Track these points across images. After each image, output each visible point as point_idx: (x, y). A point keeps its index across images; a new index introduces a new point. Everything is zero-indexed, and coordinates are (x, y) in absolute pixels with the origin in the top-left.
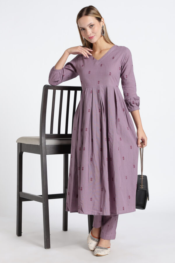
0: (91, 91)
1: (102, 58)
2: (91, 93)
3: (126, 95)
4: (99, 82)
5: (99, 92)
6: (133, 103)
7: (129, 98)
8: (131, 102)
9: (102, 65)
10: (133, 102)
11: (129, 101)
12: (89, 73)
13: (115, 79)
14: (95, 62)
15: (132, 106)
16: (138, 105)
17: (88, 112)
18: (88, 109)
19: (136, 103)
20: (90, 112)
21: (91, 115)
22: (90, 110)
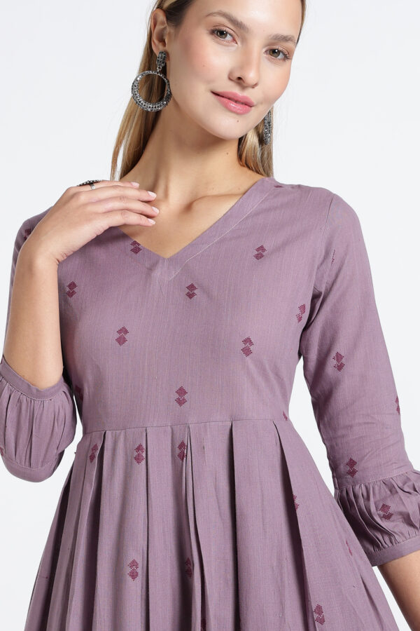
0: (139, 448)
1: (194, 244)
2: (138, 459)
3: (343, 468)
4: (182, 392)
5: (182, 456)
6: (388, 517)
7: (361, 490)
8: (373, 509)
9: (192, 287)
10: (385, 507)
11: (362, 501)
12: (121, 341)
13: (272, 376)
14: (151, 269)
15: (383, 531)
16: (416, 523)
17: (130, 579)
18: (129, 561)
19: (401, 513)
20: (140, 580)
21: (144, 597)
22: (140, 565)
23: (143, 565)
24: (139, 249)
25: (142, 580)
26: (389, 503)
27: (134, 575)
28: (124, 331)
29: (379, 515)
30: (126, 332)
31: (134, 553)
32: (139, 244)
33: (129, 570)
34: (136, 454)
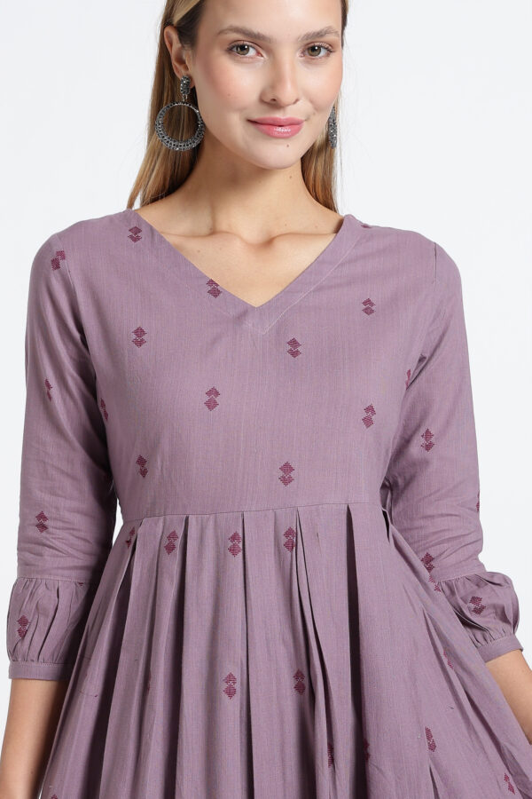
0: (234, 537)
2: (233, 551)
4: (287, 468)
6: (478, 611)
8: (462, 603)
9: (295, 343)
10: (475, 600)
12: (211, 405)
16: (510, 618)
17: (225, 697)
18: (224, 676)
19: (494, 607)
20: (238, 699)
21: (244, 719)
22: (238, 681)
23: (242, 679)
24: (219, 292)
25: (241, 699)
26: (478, 594)
27: (231, 692)
28: (213, 392)
29: (469, 608)
30: (217, 394)
31: (231, 665)
32: (217, 285)
33: (224, 686)
34: (230, 544)
